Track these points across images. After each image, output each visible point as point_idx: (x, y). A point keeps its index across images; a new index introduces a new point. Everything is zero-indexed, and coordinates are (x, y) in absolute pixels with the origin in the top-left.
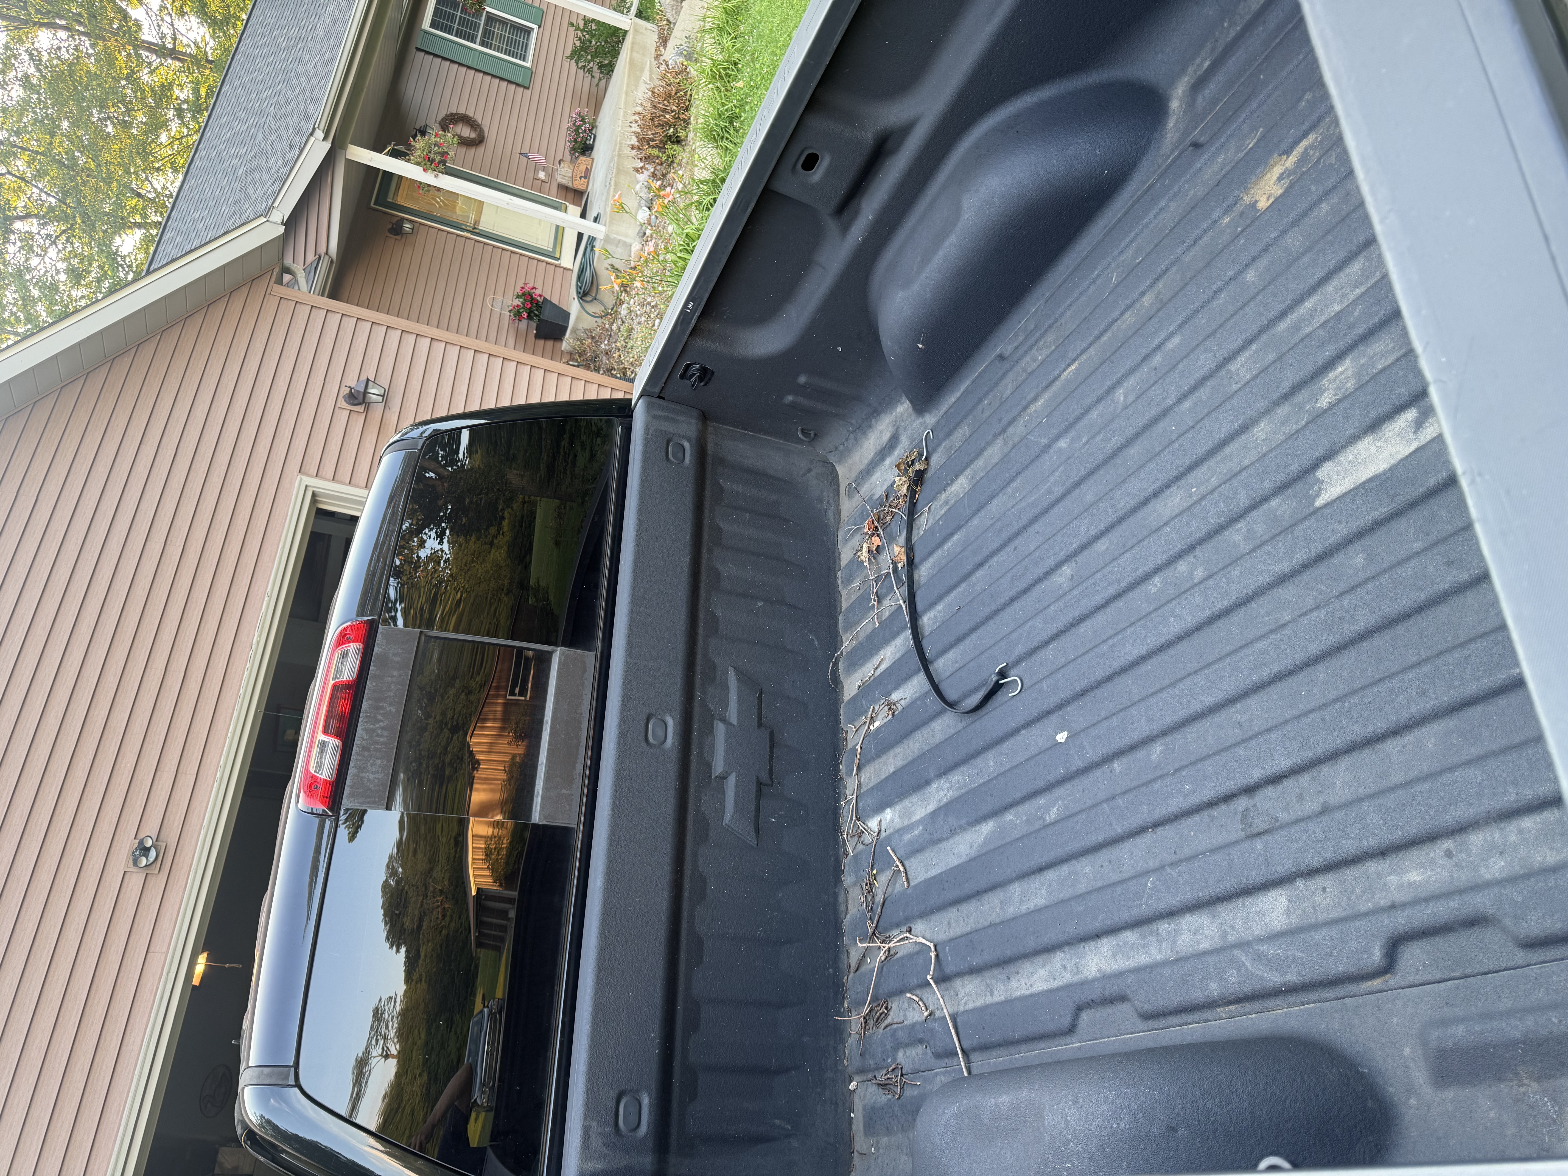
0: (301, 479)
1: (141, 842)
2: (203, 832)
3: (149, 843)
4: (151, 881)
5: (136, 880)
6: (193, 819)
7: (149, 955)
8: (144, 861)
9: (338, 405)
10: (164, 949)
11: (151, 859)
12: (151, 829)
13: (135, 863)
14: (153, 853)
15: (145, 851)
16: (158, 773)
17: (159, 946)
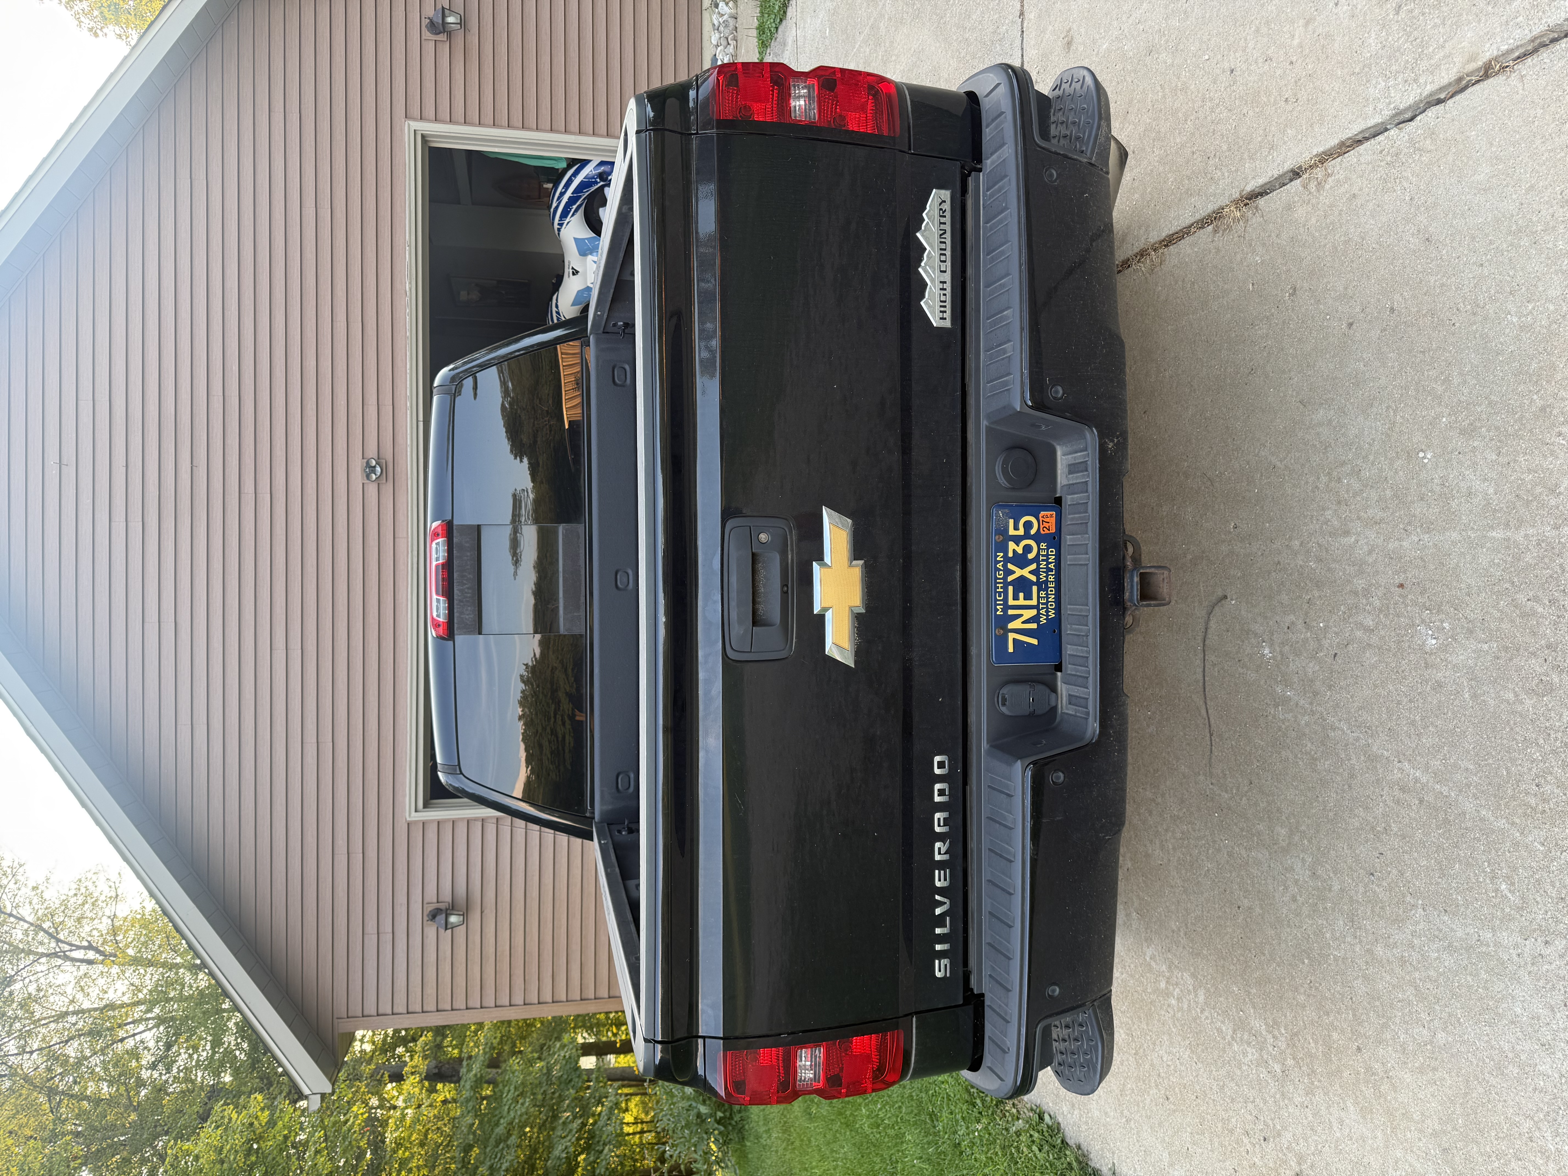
0: (409, 125)
1: (368, 463)
2: (409, 450)
3: (374, 463)
4: (383, 487)
5: (372, 489)
6: (400, 439)
7: (396, 540)
8: (374, 477)
9: (423, 37)
10: (405, 535)
11: (379, 474)
12: (372, 452)
13: (368, 477)
14: (378, 469)
15: (373, 469)
16: (365, 407)
17: (401, 533)
